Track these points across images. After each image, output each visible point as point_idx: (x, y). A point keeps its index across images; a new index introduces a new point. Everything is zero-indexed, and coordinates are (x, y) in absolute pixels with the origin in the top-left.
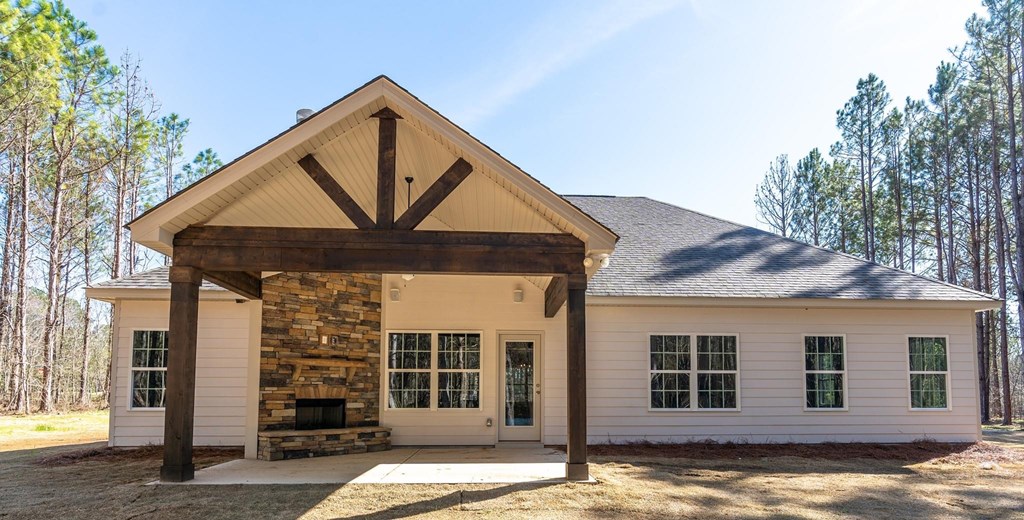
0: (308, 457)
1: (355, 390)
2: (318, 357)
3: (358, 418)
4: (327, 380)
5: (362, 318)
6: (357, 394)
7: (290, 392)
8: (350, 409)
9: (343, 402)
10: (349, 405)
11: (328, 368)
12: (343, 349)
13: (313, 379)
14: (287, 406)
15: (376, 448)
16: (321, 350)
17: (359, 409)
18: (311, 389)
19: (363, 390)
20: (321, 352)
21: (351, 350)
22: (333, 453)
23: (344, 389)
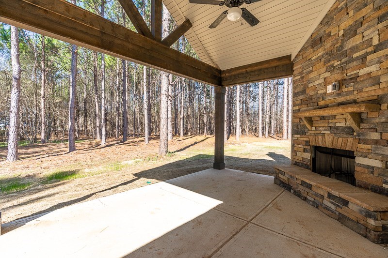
0: (290, 191)
1: (366, 142)
2: (326, 107)
3: (372, 180)
4: (334, 129)
5: (376, 42)
6: (369, 147)
7: (306, 139)
8: (360, 165)
9: (351, 155)
10: (359, 160)
11: (334, 117)
12: (351, 92)
13: (321, 129)
14: (305, 150)
15: (350, 224)
16: (329, 100)
17: (373, 168)
18: (320, 137)
19: (376, 142)
20: (328, 102)
21: (360, 91)
22: (305, 199)
23: (350, 139)
